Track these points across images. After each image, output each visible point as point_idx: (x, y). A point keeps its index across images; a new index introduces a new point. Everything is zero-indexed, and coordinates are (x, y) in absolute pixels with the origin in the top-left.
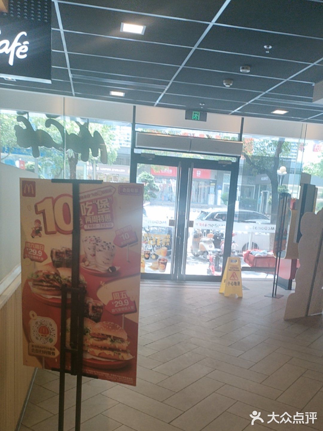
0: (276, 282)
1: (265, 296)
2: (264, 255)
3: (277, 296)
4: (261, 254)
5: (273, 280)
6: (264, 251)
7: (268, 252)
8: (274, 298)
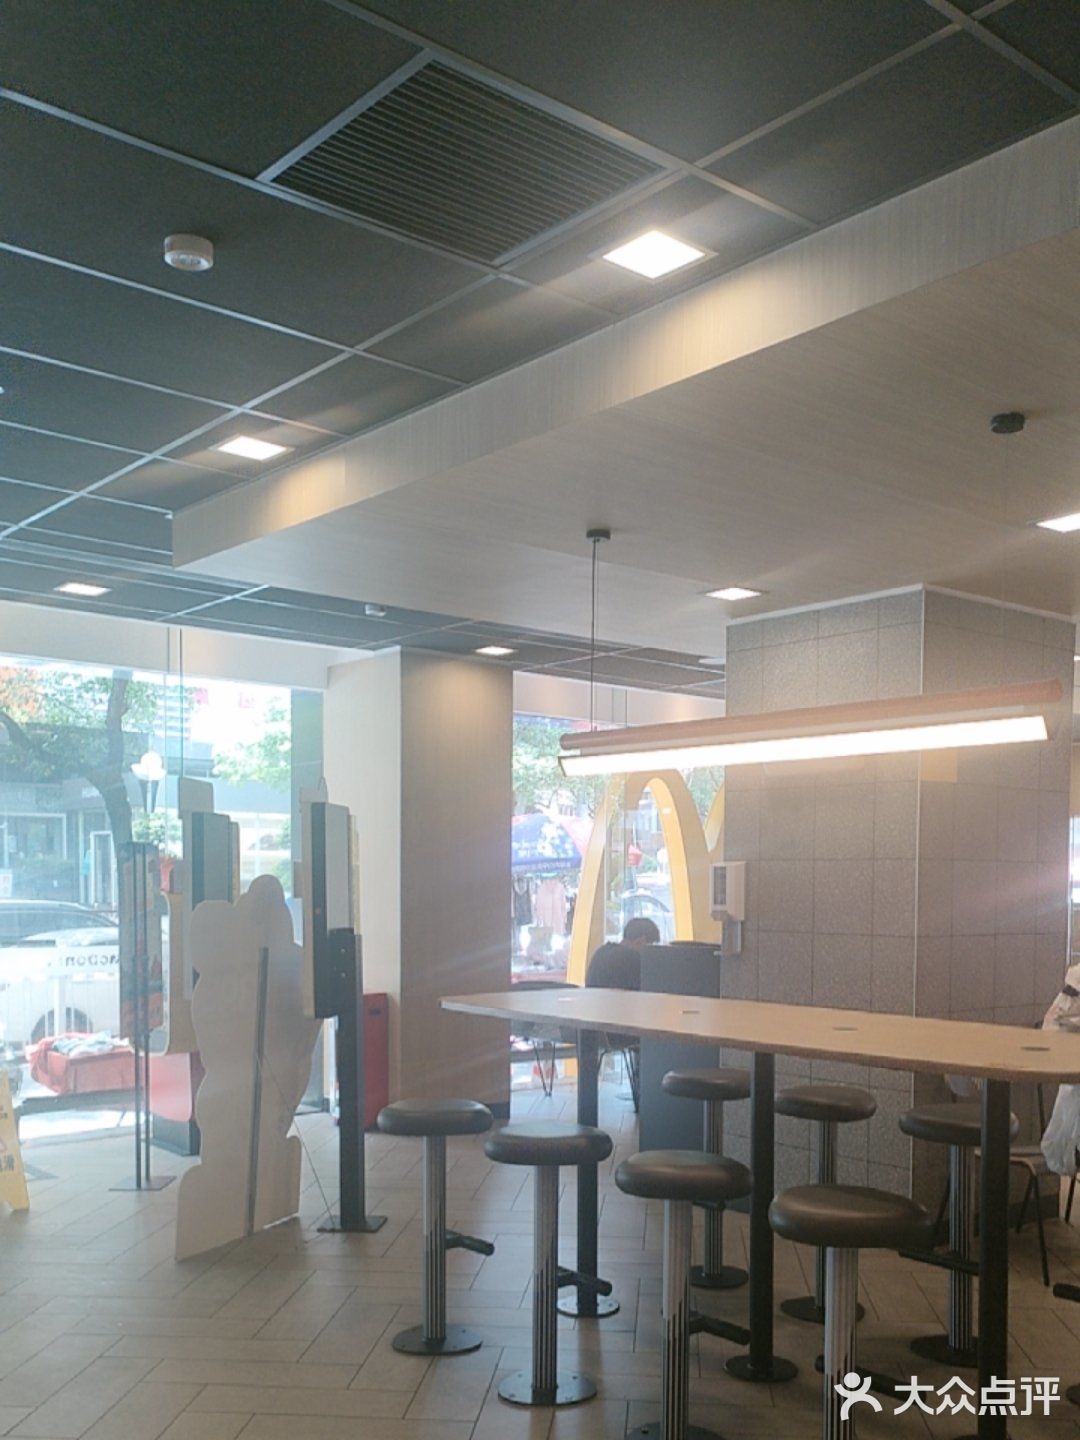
0: (143, 1136)
1: (111, 1190)
2: (100, 1050)
3: (154, 1184)
4: (91, 1046)
5: (134, 1130)
6: (101, 1036)
7: (113, 1037)
8: (145, 1193)
